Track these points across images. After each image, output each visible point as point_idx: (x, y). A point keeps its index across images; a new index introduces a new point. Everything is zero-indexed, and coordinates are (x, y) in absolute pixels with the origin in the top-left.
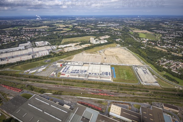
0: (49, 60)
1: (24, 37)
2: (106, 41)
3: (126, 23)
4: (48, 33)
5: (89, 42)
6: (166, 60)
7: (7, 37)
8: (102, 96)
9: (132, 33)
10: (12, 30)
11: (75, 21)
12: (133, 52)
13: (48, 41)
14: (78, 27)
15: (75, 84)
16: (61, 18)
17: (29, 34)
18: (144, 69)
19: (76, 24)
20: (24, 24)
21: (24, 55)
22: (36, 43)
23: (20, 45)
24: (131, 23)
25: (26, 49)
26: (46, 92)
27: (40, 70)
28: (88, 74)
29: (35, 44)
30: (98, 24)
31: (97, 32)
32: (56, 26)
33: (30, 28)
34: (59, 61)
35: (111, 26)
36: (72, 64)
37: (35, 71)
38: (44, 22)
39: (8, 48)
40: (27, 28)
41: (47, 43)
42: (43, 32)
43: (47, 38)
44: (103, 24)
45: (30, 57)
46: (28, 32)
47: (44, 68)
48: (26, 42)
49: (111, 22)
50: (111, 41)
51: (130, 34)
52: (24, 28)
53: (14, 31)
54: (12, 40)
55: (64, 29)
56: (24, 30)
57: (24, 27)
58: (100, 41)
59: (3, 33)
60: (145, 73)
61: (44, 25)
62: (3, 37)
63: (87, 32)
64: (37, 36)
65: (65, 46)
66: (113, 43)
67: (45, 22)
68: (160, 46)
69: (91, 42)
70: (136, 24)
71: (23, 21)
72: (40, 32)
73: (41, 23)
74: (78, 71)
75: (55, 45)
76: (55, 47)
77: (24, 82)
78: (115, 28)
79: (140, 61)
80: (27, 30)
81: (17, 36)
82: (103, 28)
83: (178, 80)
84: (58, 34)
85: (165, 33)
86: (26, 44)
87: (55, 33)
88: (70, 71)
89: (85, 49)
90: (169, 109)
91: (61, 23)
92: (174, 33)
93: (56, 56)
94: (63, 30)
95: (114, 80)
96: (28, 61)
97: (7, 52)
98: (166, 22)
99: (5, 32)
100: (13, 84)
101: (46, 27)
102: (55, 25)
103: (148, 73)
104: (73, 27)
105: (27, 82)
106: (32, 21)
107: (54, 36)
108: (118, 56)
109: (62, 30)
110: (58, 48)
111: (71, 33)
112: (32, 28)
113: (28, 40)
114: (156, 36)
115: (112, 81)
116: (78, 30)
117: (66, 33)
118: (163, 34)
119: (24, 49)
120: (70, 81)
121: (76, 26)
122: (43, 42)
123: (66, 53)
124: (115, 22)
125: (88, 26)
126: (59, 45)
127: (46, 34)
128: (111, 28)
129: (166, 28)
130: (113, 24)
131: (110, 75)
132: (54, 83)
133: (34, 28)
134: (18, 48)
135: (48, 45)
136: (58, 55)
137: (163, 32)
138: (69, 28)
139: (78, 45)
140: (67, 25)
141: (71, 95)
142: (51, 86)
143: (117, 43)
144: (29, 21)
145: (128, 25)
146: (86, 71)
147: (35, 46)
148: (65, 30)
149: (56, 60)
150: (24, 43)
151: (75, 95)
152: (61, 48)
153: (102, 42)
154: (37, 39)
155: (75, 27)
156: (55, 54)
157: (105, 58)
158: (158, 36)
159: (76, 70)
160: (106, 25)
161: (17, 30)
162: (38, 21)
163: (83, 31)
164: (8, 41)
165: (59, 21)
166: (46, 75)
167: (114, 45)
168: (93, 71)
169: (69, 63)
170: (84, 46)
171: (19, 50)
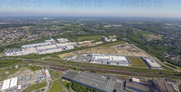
2: (116, 40)
5: (102, 40)
6: (167, 54)
12: (140, 48)
13: (68, 39)
18: (151, 60)
23: (46, 41)
28: (110, 61)
31: (105, 32)
34: (84, 53)
37: (70, 59)
41: (66, 40)
43: (65, 36)
51: (134, 34)
58: (111, 39)
60: (152, 62)
63: (96, 32)
65: (83, 43)
76: (75, 43)
79: (147, 55)
85: (166, 33)
86: (50, 41)
92: (174, 34)
97: (40, 46)
103: (154, 62)
105: (69, 65)
110: (78, 44)
114: (158, 36)
115: (129, 66)
118: (164, 35)
119: (51, 44)
121: (83, 26)
122: (63, 39)
127: (62, 33)
129: (167, 29)
134: (47, 43)
135: (68, 42)
137: (164, 33)
139: (93, 42)
143: (125, 41)
146: (108, 59)
147: (59, 42)
152: (81, 44)
156: (78, 48)
158: (160, 36)
159: (101, 59)
160: (110, 26)
163: (92, 31)
166: (80, 61)
168: (113, 59)
169: (93, 54)
170: (98, 43)
171: (48, 45)
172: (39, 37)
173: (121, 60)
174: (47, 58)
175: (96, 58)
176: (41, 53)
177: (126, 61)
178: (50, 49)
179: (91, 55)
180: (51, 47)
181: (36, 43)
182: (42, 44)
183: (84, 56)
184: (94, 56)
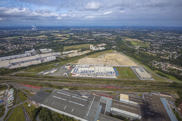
0: (57, 63)
1: (27, 45)
2: (104, 48)
3: (118, 33)
4: (48, 42)
5: (89, 49)
6: (156, 62)
7: (10, 46)
8: (111, 89)
9: (125, 42)
10: (12, 39)
11: (70, 31)
12: (128, 56)
13: (51, 49)
14: (75, 36)
15: (86, 81)
16: (56, 28)
17: (31, 42)
18: (141, 69)
19: (72, 34)
20: (22, 34)
21: (33, 60)
22: (40, 50)
23: (26, 52)
25: (32, 55)
26: (63, 88)
27: (52, 72)
28: (96, 73)
29: (39, 51)
30: (93, 34)
31: (93, 40)
32: (53, 35)
33: (30, 37)
34: (67, 64)
35: (105, 35)
36: (80, 66)
37: (48, 73)
38: (40, 32)
39: (15, 54)
40: (26, 38)
41: (50, 50)
42: (43, 40)
43: (50, 46)
44: (98, 34)
45: (40, 62)
46: (28, 41)
47: (56, 70)
48: (31, 50)
49: (104, 32)
50: (109, 48)
51: (123, 42)
52: (23, 38)
53: (14, 40)
54: (16, 48)
55: (63, 38)
56: (24, 39)
57: (23, 36)
58: (99, 48)
59: (4, 42)
60: (142, 71)
61: (42, 35)
62: (6, 45)
63: (85, 41)
64: (39, 44)
65: (68, 52)
66: (110, 49)
67: (42, 32)
68: (151, 51)
69: (91, 48)
70: (126, 34)
71: (19, 31)
72: (40, 41)
73: (38, 33)
74: (87, 71)
75: (58, 51)
76: (59, 53)
77: (41, 81)
78: (109, 37)
79: (136, 63)
80: (27, 39)
81: (19, 44)
82: (98, 37)
83: (168, 76)
84: (58, 42)
85: (153, 41)
87: (55, 41)
88: (80, 72)
89: (87, 54)
90: (164, 95)
91: (57, 33)
92: (160, 41)
93: (63, 61)
94: (62, 39)
95: (118, 78)
96: (38, 65)
97: (15, 58)
98: (152, 32)
99: (7, 41)
100: (32, 83)
101: (44, 36)
102: (52, 34)
103: (144, 72)
105: (44, 81)
106: (29, 31)
107: (55, 44)
108: (116, 59)
109: (60, 39)
110: (62, 54)
111: (70, 41)
112: (31, 37)
113: (32, 48)
114: (145, 43)
115: (117, 78)
116: (76, 39)
117: (65, 41)
118: (151, 42)
119: (31, 55)
120: (82, 79)
121: (72, 35)
122: (46, 49)
123: (71, 58)
124: (108, 32)
125: (84, 35)
126: (62, 51)
127: (47, 43)
128: (105, 37)
129: (153, 37)
130: (106, 33)
131: (114, 73)
132: (69, 81)
133: (33, 37)
134: (25, 55)
135: (52, 52)
136: (64, 60)
137: (151, 40)
138: (67, 37)
139: (79, 51)
140: (64, 35)
141: (85, 89)
142: (67, 83)
143: (114, 49)
144: (25, 31)
145: (120, 35)
146: (93, 71)
148: (64, 39)
149: (64, 64)
150: (29, 50)
151: (88, 89)
152: (65, 54)
153: (101, 49)
154: (41, 47)
155: (72, 37)
156: (62, 59)
157: (106, 61)
158: (148, 44)
159: (85, 71)
160: (100, 34)
161: (17, 39)
162: (35, 31)
163: (81, 40)
164: (13, 49)
165: (55, 31)
166: (59, 76)
167: (111, 51)
168: (99, 71)
169: (77, 66)
170: (85, 53)
171: (27, 56)
172: (19, 48)
173: (108, 71)
174: (20, 72)
175: (80, 69)
176: (13, 67)
177: (113, 72)
178: (27, 61)
179: (74, 66)
180: (29, 59)
181: (12, 55)
182: (19, 56)
183: (66, 69)
184: (77, 68)
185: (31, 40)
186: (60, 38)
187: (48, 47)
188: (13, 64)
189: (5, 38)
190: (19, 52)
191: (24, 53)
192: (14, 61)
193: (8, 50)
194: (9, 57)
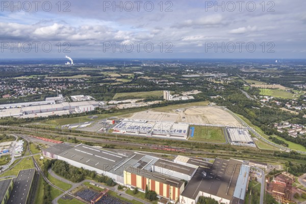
0: (95, 116)
1: (51, 89)
2: (192, 98)
4: (89, 85)
5: (161, 99)
7: (24, 89)
9: (248, 88)
10: (28, 80)
12: (234, 112)
13: (92, 96)
14: (145, 78)
16: (110, 62)
17: (58, 85)
19: (140, 73)
20: (45, 71)
21: (57, 110)
22: (72, 97)
23: (47, 98)
24: (252, 73)
27: (83, 126)
29: (70, 98)
30: (184, 74)
32: (102, 75)
33: (58, 78)
34: (110, 118)
35: (210, 77)
37: (76, 126)
38: (80, 69)
39: (31, 101)
40: (52, 78)
41: (89, 97)
42: (81, 83)
43: (90, 91)
44: (195, 73)
45: (66, 112)
46: (55, 82)
47: (89, 124)
48: (56, 96)
51: (242, 89)
52: (47, 77)
53: (31, 81)
54: (32, 92)
55: (118, 80)
56: (47, 79)
57: (46, 76)
58: (181, 97)
59: (14, 83)
60: (240, 134)
61: (82, 74)
62: (17, 88)
63: (161, 85)
64: (72, 88)
67: (83, 69)
71: (41, 67)
72: (75, 83)
73: (74, 70)
75: (102, 100)
76: (102, 103)
77: (63, 135)
78: (216, 80)
80: (54, 79)
81: (39, 87)
82: (193, 79)
84: (107, 86)
86: (56, 98)
87: (101, 84)
88: (127, 127)
89: (153, 106)
90: (256, 165)
91: (112, 70)
93: (106, 113)
94: (116, 82)
95: (189, 139)
96: (64, 116)
99: (18, 82)
101: (85, 76)
102: (102, 73)
104: (135, 77)
106: (59, 67)
107: (100, 88)
109: (114, 81)
110: (108, 104)
111: (131, 85)
112: (61, 77)
113: (59, 93)
115: (187, 140)
116: (145, 82)
117: (120, 85)
119: (55, 103)
121: (140, 75)
122: (83, 96)
125: (163, 75)
126: (109, 100)
127: (86, 86)
128: (210, 80)
130: (216, 73)
133: (64, 77)
135: (92, 99)
136: (108, 112)
138: (127, 78)
139: (141, 101)
140: (123, 75)
142: (101, 140)
143: (211, 100)
144: (52, 67)
146: (150, 128)
147: (72, 101)
148: (120, 82)
149: (106, 117)
150: (53, 96)
151: (131, 149)
152: (113, 104)
153: (184, 98)
154: (73, 93)
155: (139, 78)
157: (184, 118)
159: (135, 127)
160: (200, 75)
161: (36, 80)
162: (69, 68)
164: (27, 94)
165: (108, 68)
166: (93, 131)
167: (205, 103)
171: (48, 104)
172: (37, 92)
180: (50, 108)
182: (36, 103)
183: (107, 124)
185: (59, 82)
186: (114, 79)
187: (86, 93)
188: (26, 113)
189: (15, 78)
190: (37, 98)
191: (45, 100)
192: (28, 109)
193: (20, 95)
194: (20, 105)
